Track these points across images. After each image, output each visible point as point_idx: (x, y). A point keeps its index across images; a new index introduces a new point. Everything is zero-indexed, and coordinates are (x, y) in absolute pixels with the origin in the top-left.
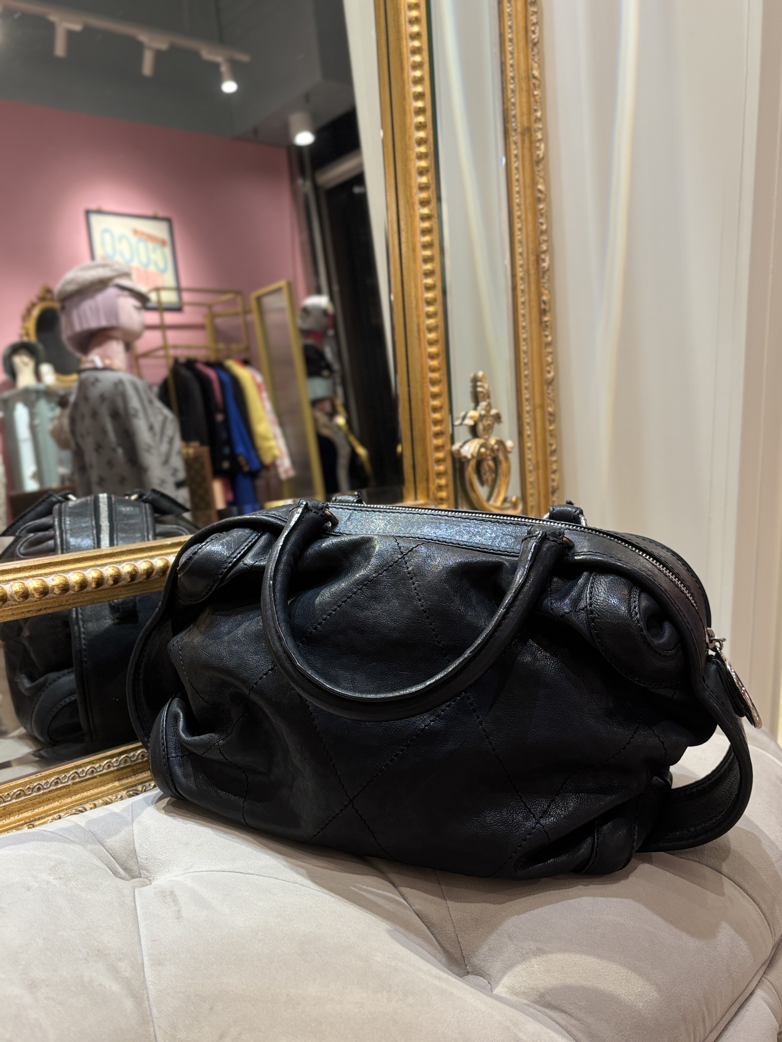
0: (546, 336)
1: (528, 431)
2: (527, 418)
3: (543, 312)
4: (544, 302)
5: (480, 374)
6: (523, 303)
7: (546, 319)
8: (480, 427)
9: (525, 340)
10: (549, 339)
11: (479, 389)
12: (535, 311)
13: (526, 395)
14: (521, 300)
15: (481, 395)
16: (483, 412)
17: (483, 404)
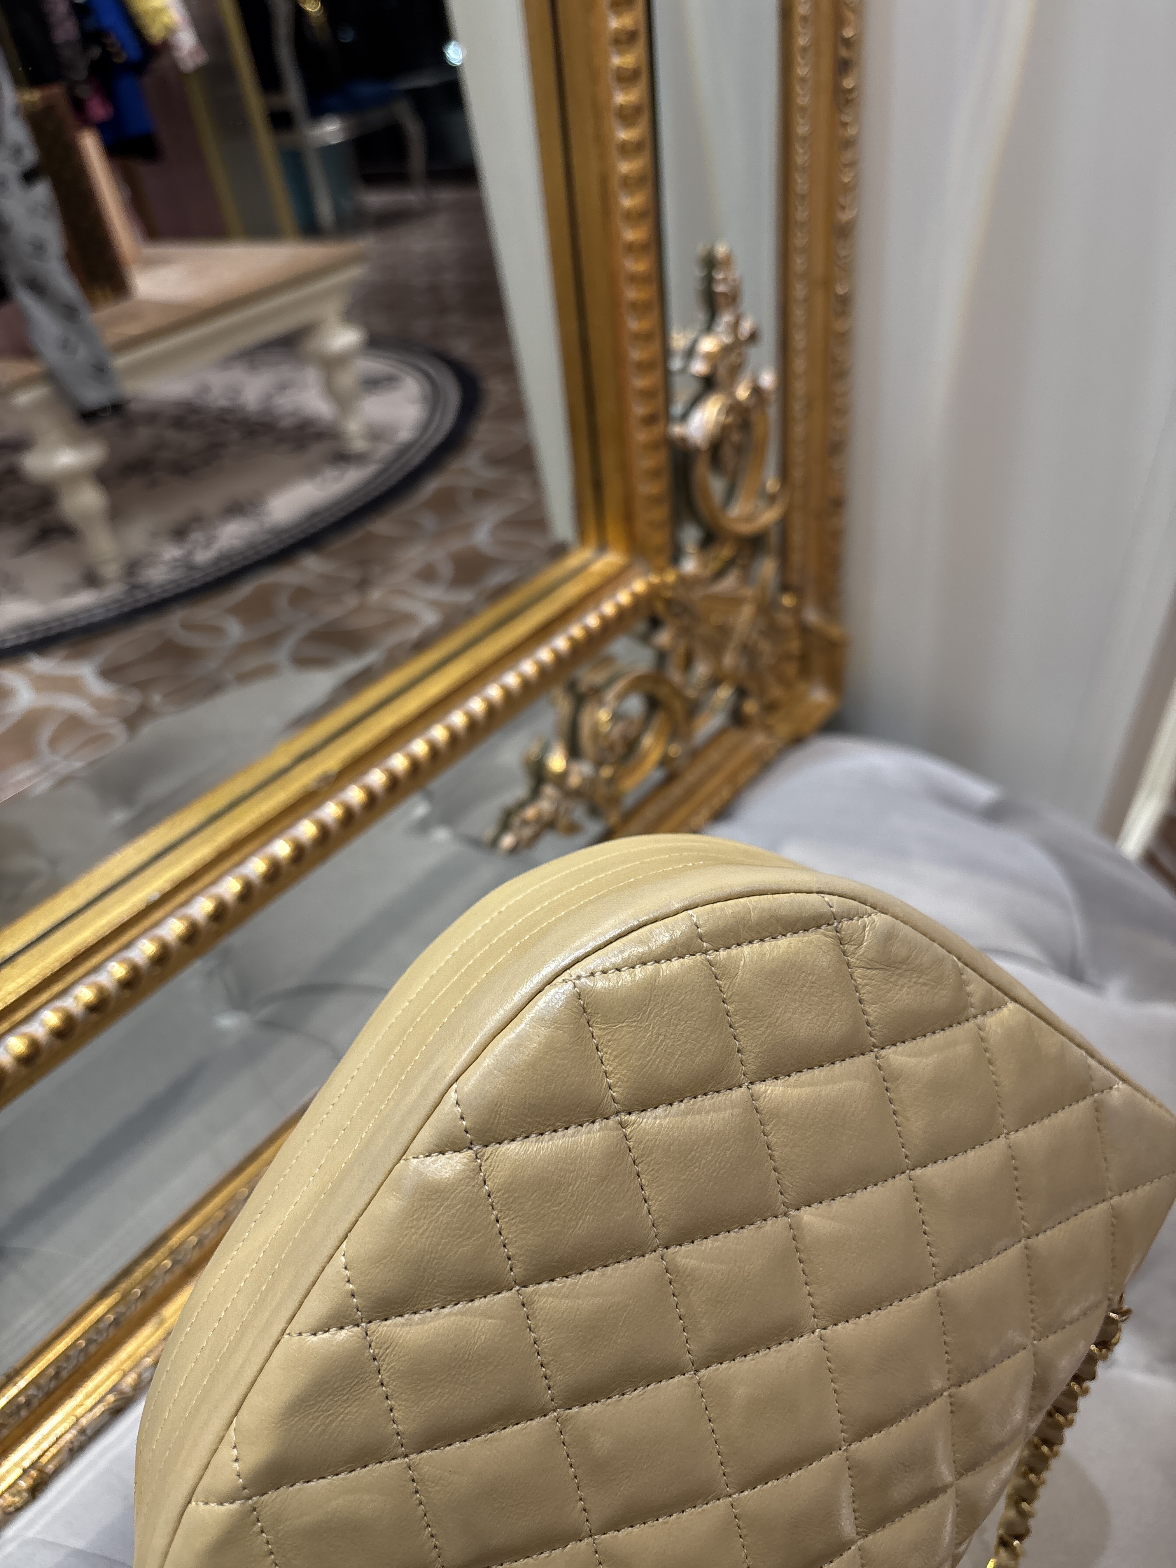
0: (845, 125)
1: (799, 339)
2: (798, 314)
3: (844, 66)
4: (848, 43)
5: (721, 250)
6: (804, 49)
7: (848, 83)
8: (722, 372)
9: (804, 139)
10: (851, 131)
11: (720, 288)
12: (827, 65)
13: (799, 263)
14: (802, 41)
15: (721, 300)
16: (727, 340)
17: (726, 319)
